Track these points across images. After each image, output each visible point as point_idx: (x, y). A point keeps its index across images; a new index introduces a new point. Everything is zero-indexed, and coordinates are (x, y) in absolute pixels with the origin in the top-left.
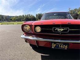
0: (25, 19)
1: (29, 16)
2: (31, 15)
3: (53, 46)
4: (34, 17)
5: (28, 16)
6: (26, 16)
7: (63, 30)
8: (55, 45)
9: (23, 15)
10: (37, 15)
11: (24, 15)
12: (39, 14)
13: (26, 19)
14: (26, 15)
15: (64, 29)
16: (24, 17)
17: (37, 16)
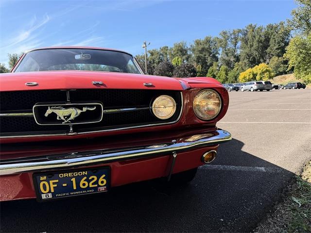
3: (47, 189)
7: (79, 111)
15: (85, 109)
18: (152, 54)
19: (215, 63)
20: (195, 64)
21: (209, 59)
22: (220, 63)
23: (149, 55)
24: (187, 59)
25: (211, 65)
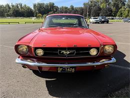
0: (11, 12)
1: (20, 8)
2: (23, 5)
4: (29, 8)
5: (18, 7)
6: (13, 6)
8: (61, 69)
9: (8, 5)
10: (35, 6)
11: (10, 5)
12: (39, 4)
13: (14, 13)
14: (14, 4)
15: (71, 52)
16: (10, 8)
17: (36, 8)
18: (91, 2)
19: (123, 7)
20: (112, 7)
21: (120, 4)
22: (126, 7)
23: (90, 2)
24: (109, 4)
25: (121, 8)
